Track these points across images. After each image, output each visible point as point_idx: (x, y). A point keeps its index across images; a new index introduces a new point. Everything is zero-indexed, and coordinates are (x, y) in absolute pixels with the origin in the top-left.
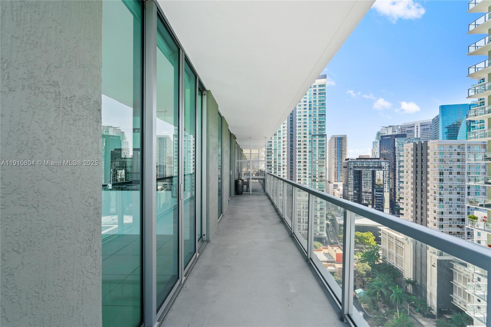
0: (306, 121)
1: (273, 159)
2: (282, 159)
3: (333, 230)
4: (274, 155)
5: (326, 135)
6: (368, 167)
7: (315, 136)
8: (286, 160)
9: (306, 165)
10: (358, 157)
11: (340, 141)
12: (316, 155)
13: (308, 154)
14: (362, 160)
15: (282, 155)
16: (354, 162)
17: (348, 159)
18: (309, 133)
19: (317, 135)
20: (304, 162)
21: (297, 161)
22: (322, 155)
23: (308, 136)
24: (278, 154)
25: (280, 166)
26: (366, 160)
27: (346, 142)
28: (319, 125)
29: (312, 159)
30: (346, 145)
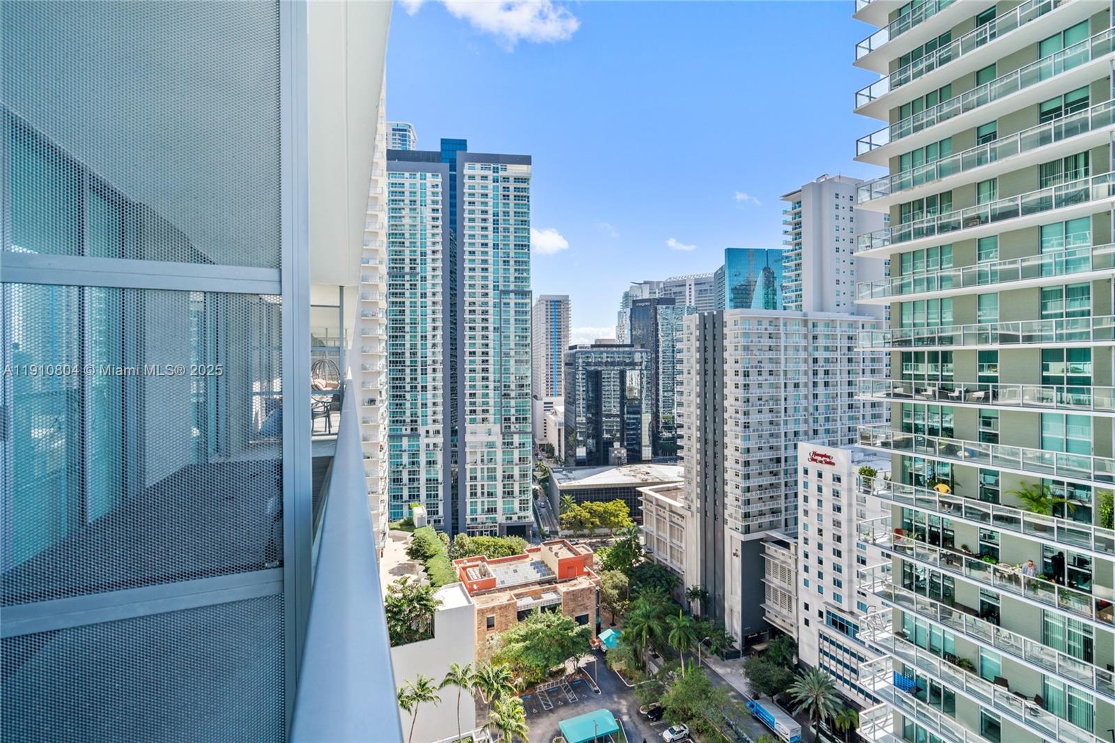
0: (486, 258)
1: (408, 346)
2: (429, 345)
3: (545, 502)
4: (411, 337)
5: (531, 292)
6: (613, 364)
7: (506, 292)
8: (439, 349)
9: (487, 361)
10: (594, 343)
11: (557, 307)
12: (509, 337)
13: (491, 334)
14: (602, 349)
15: (429, 337)
16: (587, 352)
17: (575, 347)
18: (494, 286)
19: (512, 291)
20: (483, 353)
21: (467, 350)
22: (523, 337)
23: (491, 292)
24: (420, 334)
25: (424, 364)
26: (609, 349)
27: (568, 310)
28: (515, 270)
29: (501, 346)
30: (568, 318)
